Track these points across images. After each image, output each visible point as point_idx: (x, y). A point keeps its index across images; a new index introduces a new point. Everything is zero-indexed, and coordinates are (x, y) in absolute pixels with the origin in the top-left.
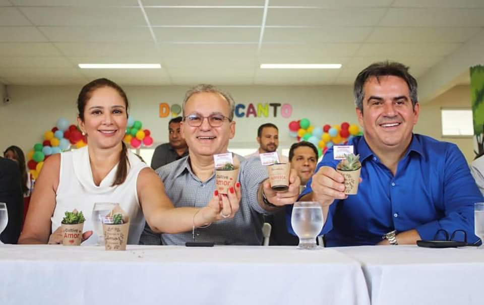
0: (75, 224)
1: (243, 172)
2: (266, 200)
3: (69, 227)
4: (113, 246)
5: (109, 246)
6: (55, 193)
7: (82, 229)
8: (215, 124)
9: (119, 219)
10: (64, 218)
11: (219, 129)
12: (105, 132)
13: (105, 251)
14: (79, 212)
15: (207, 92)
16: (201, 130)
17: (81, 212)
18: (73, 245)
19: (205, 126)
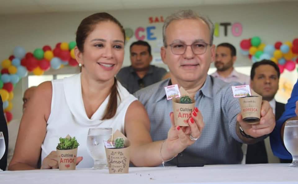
0: (70, 149)
1: (224, 98)
2: (243, 132)
3: (64, 152)
4: (117, 169)
5: (113, 169)
6: (46, 122)
7: (76, 155)
8: (198, 51)
9: (121, 143)
10: (58, 144)
11: (202, 56)
12: (104, 65)
13: (109, 175)
14: (72, 138)
15: (188, 19)
16: (185, 58)
17: (74, 138)
18: (69, 170)
19: (189, 54)
